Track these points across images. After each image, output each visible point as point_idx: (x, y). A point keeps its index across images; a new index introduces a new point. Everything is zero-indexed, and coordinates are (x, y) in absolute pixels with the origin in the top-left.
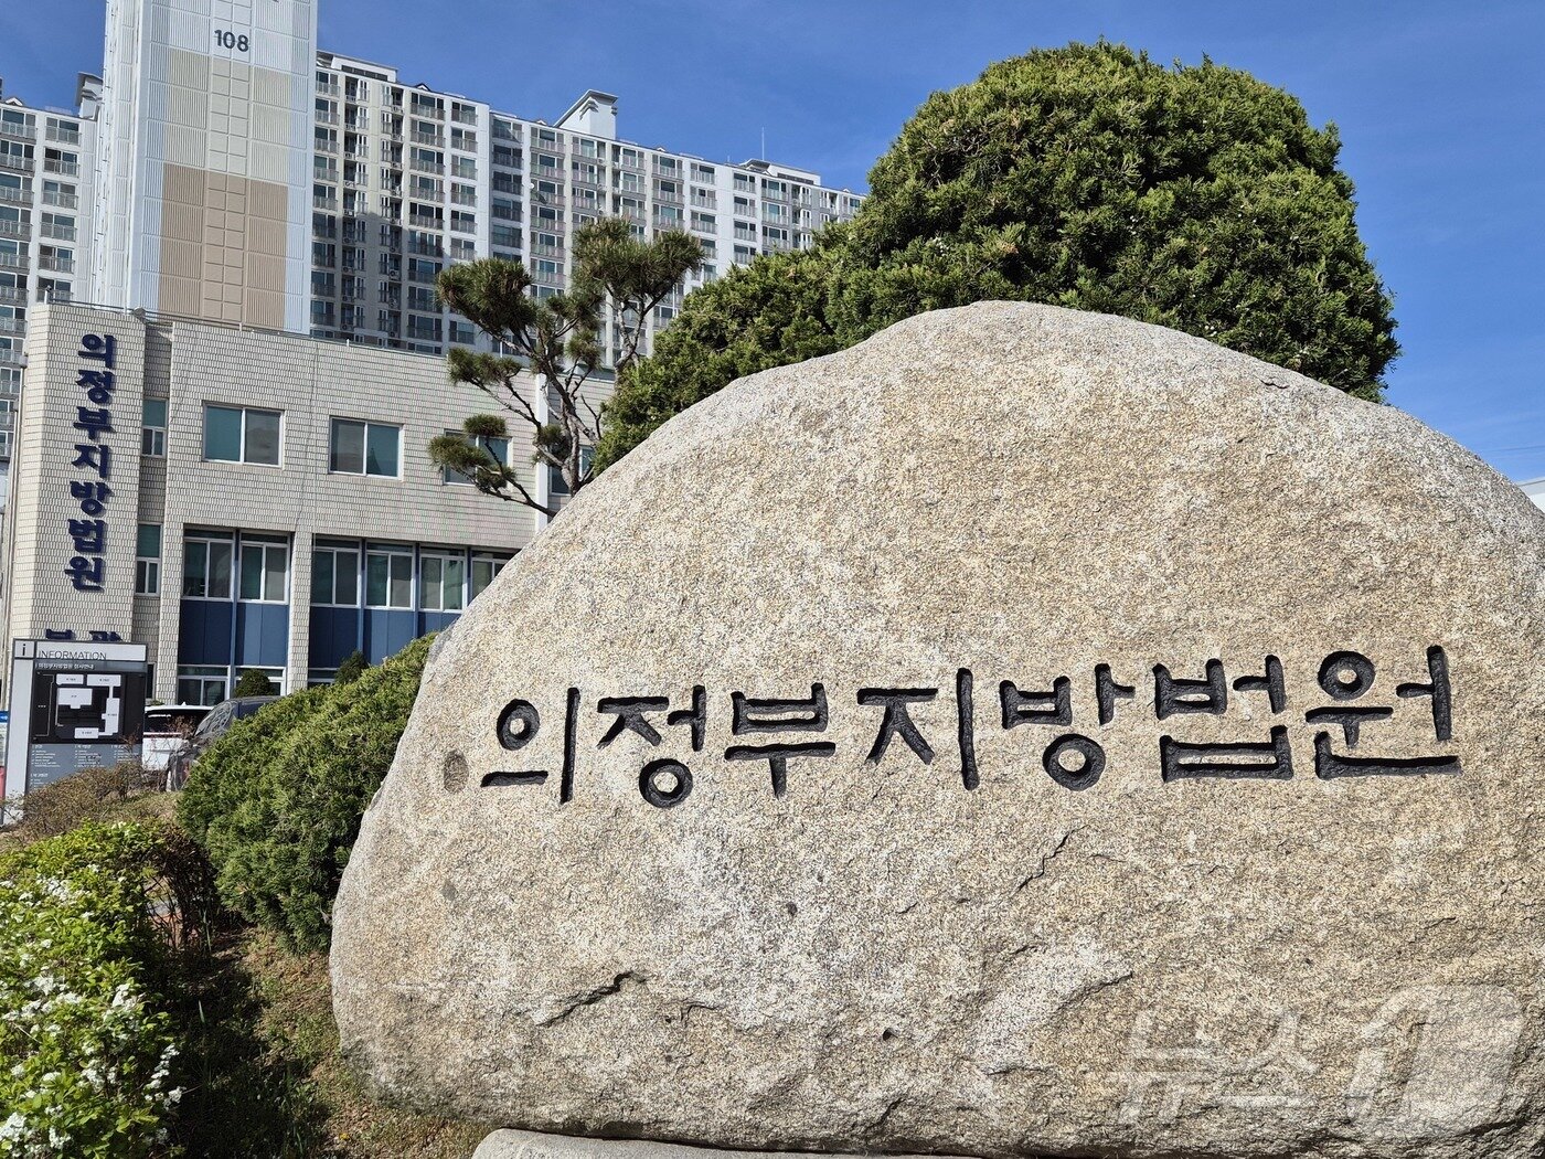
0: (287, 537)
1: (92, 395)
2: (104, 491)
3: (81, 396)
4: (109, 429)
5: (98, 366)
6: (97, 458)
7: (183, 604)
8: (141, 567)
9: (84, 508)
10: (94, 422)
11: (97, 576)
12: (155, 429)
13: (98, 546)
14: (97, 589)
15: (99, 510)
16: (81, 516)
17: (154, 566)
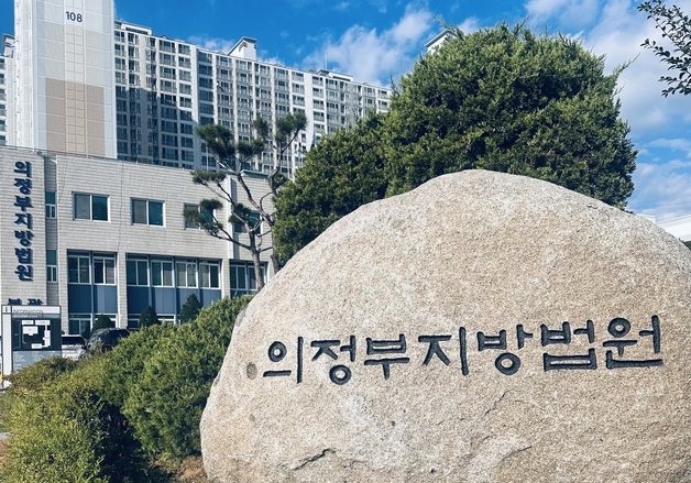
0: (114, 255)
1: (21, 190)
2: (30, 235)
3: (17, 191)
4: (30, 206)
5: (23, 176)
6: (26, 219)
7: (69, 286)
8: (49, 269)
9: (21, 242)
10: (23, 203)
11: (30, 274)
12: (51, 205)
13: (29, 260)
14: (30, 280)
15: (28, 244)
16: (20, 247)
17: (54, 269)
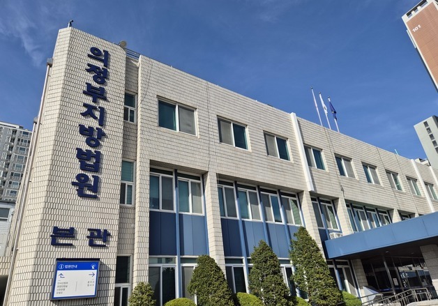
1: (95, 79)
2: (102, 135)
3: (89, 78)
4: (105, 99)
5: (100, 65)
6: (97, 114)
8: (123, 186)
9: (88, 142)
10: (96, 93)
11: (95, 188)
12: (131, 108)
13: (96, 168)
14: (95, 197)
15: (97, 145)
16: (85, 147)
17: (130, 187)
